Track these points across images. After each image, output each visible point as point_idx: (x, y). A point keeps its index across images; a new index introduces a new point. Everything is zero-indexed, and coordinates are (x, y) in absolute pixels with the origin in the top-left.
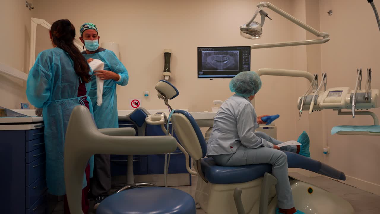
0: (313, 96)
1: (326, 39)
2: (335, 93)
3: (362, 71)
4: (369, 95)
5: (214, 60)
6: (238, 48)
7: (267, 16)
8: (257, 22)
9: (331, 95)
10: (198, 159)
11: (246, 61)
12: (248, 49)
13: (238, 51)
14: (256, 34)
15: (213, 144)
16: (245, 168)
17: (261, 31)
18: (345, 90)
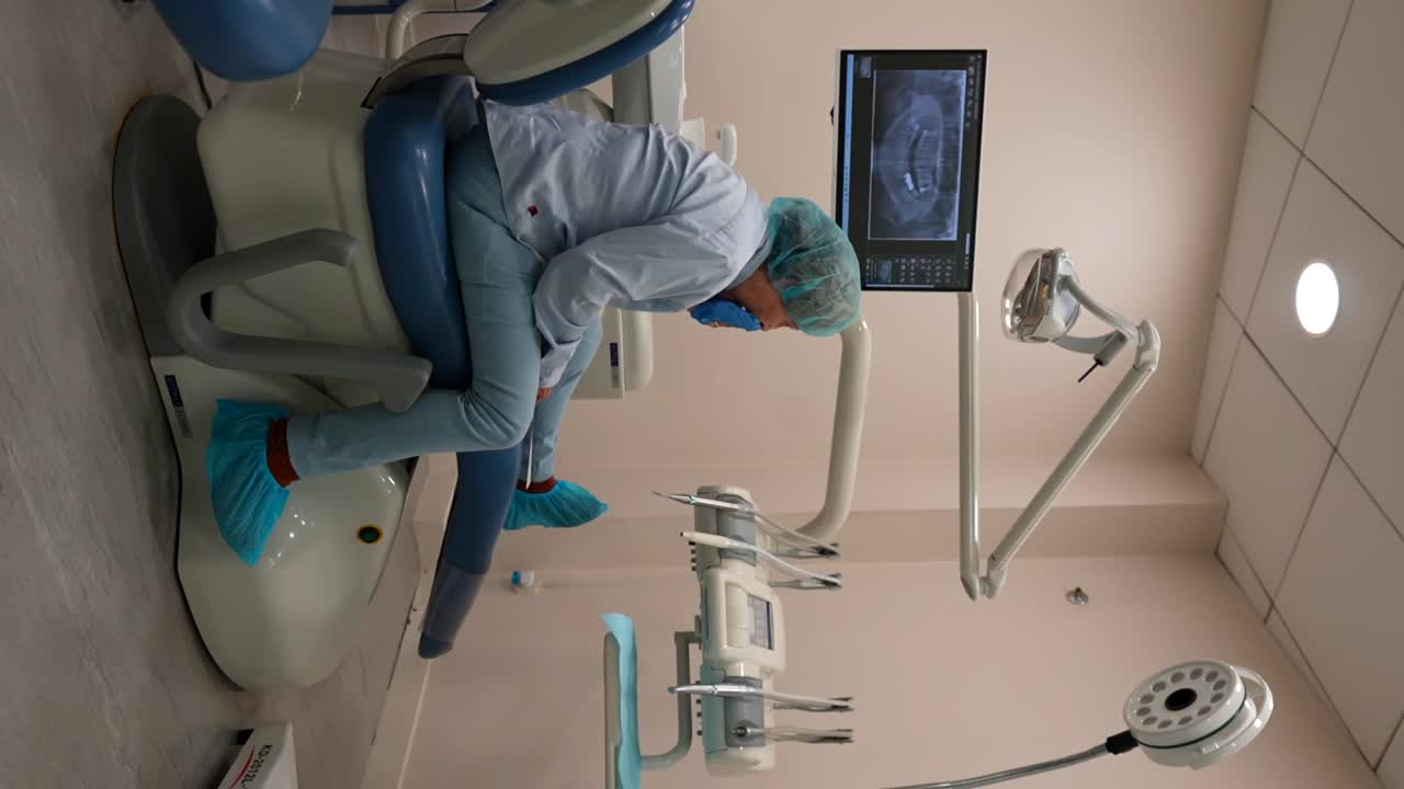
0: (754, 544)
1: (977, 586)
2: (764, 624)
3: (845, 714)
4: (757, 741)
5: (921, 129)
6: (968, 235)
7: (1099, 362)
8: (1075, 320)
9: (755, 608)
10: (471, 60)
11: (908, 271)
12: (960, 281)
13: (954, 237)
14: (1022, 318)
15: (537, 126)
16: (445, 279)
17: (1034, 338)
18: (775, 659)
